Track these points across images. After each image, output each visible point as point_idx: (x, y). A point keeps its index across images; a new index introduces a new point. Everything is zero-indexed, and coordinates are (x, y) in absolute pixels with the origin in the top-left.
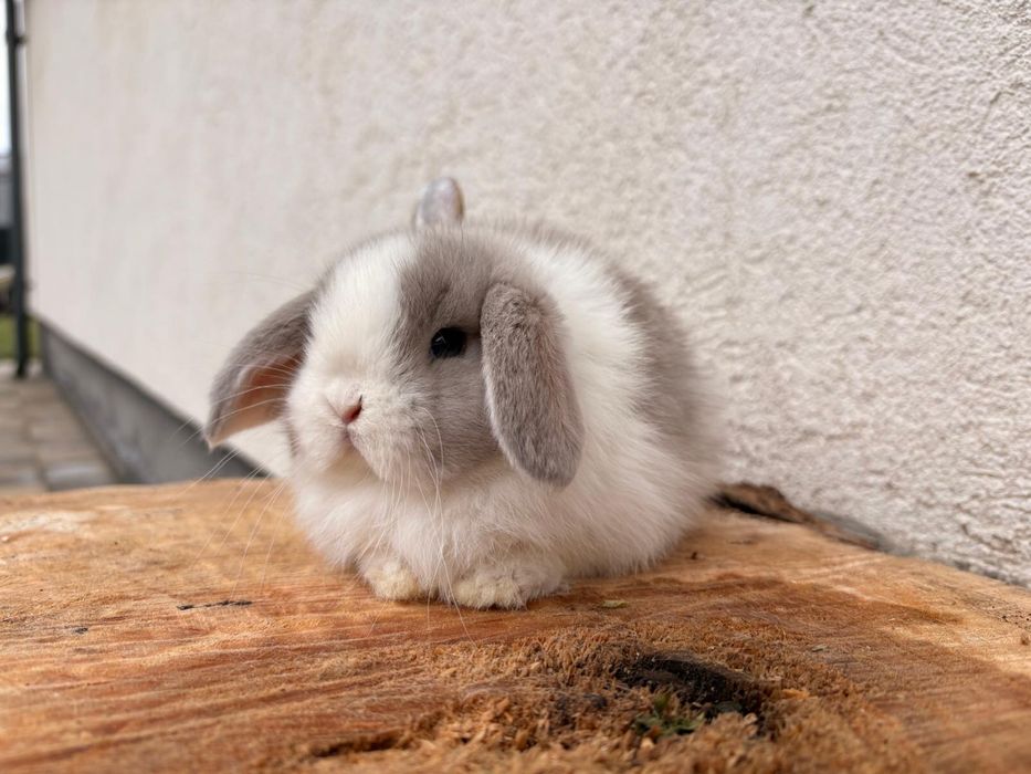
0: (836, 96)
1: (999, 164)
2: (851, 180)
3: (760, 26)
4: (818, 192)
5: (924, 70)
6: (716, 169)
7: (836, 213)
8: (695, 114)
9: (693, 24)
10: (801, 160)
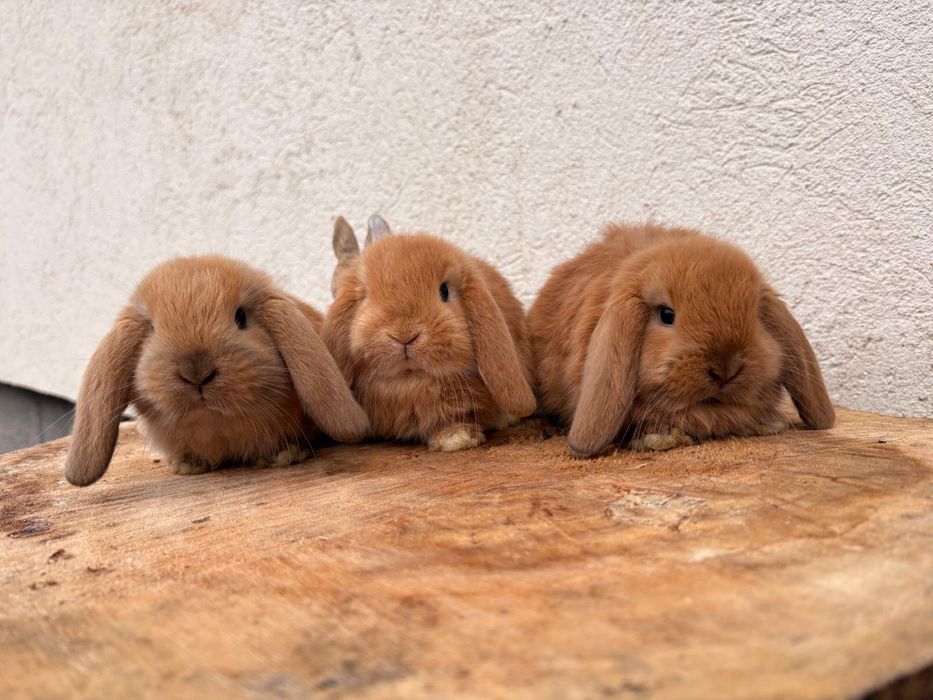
0: (577, 160)
1: (658, 200)
2: (588, 205)
3: (532, 117)
4: (571, 211)
5: (620, 151)
6: (511, 195)
7: (581, 222)
8: (496, 161)
9: (490, 109)
10: (561, 193)
